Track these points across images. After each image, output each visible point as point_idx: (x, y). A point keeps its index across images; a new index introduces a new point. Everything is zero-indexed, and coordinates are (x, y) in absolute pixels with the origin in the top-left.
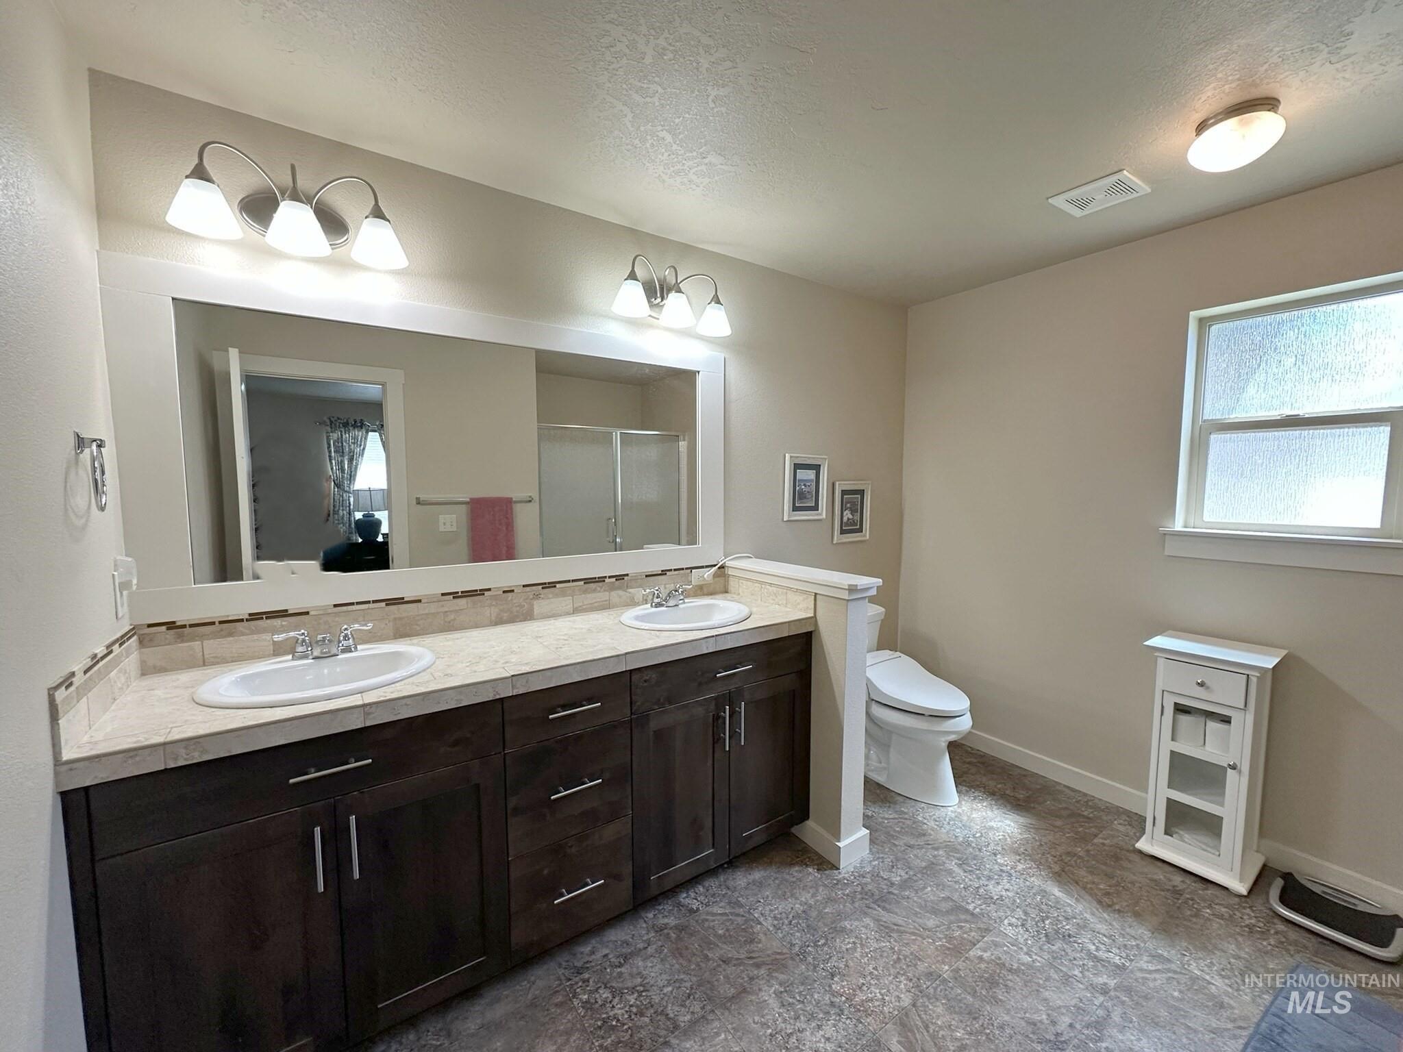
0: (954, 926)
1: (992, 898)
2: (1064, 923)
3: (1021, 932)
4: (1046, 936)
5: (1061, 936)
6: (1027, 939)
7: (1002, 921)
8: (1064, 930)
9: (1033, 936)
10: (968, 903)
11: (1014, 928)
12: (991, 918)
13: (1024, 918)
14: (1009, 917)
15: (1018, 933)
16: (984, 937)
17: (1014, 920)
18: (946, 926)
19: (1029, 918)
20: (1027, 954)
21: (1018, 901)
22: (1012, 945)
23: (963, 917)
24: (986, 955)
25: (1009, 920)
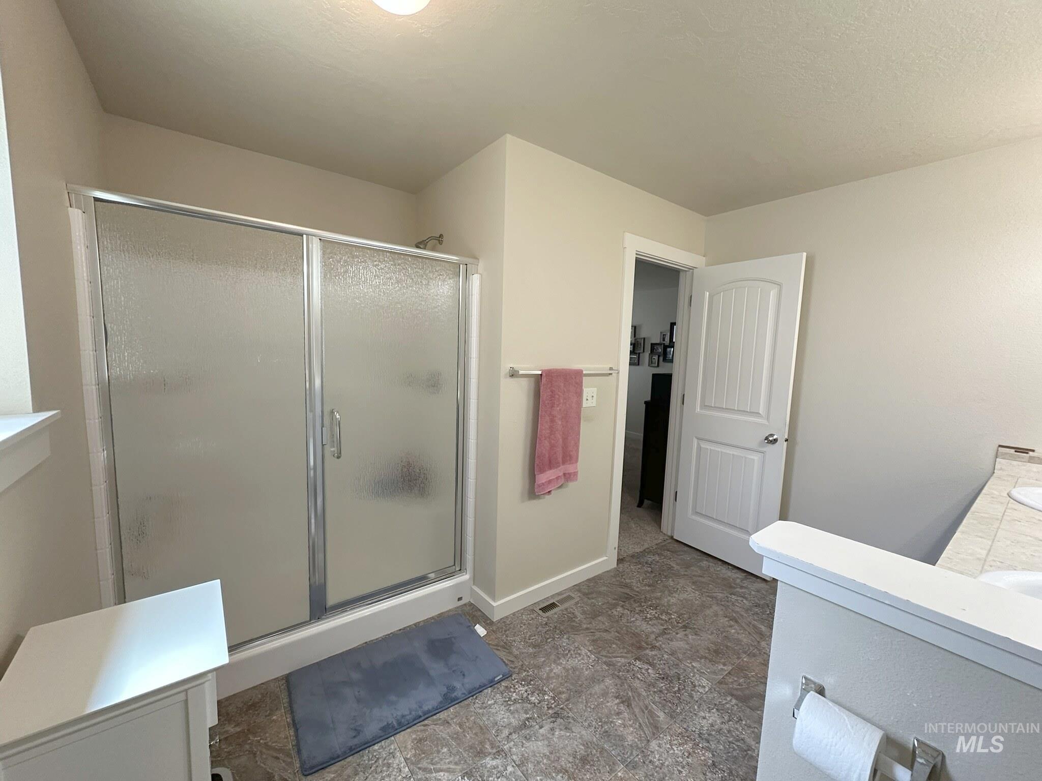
0: (745, 686)
1: (717, 710)
2: (664, 688)
3: (697, 681)
4: (679, 679)
5: (669, 678)
6: (693, 676)
7: (710, 689)
8: (666, 682)
9: (689, 678)
10: (737, 705)
11: (701, 684)
12: (718, 692)
13: (693, 692)
14: (704, 693)
15: (699, 681)
16: (723, 678)
17: (701, 690)
18: (750, 685)
19: (689, 692)
20: (694, 667)
21: (696, 707)
22: (704, 672)
23: (739, 693)
24: (721, 666)
25: (704, 691)
